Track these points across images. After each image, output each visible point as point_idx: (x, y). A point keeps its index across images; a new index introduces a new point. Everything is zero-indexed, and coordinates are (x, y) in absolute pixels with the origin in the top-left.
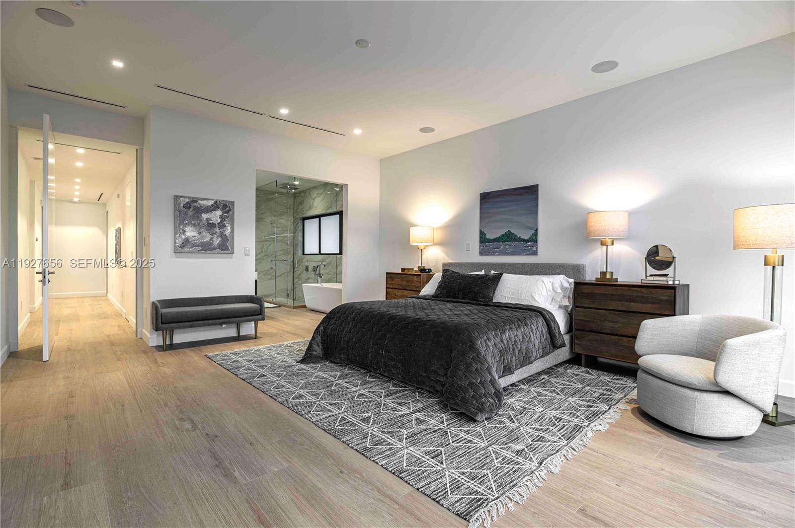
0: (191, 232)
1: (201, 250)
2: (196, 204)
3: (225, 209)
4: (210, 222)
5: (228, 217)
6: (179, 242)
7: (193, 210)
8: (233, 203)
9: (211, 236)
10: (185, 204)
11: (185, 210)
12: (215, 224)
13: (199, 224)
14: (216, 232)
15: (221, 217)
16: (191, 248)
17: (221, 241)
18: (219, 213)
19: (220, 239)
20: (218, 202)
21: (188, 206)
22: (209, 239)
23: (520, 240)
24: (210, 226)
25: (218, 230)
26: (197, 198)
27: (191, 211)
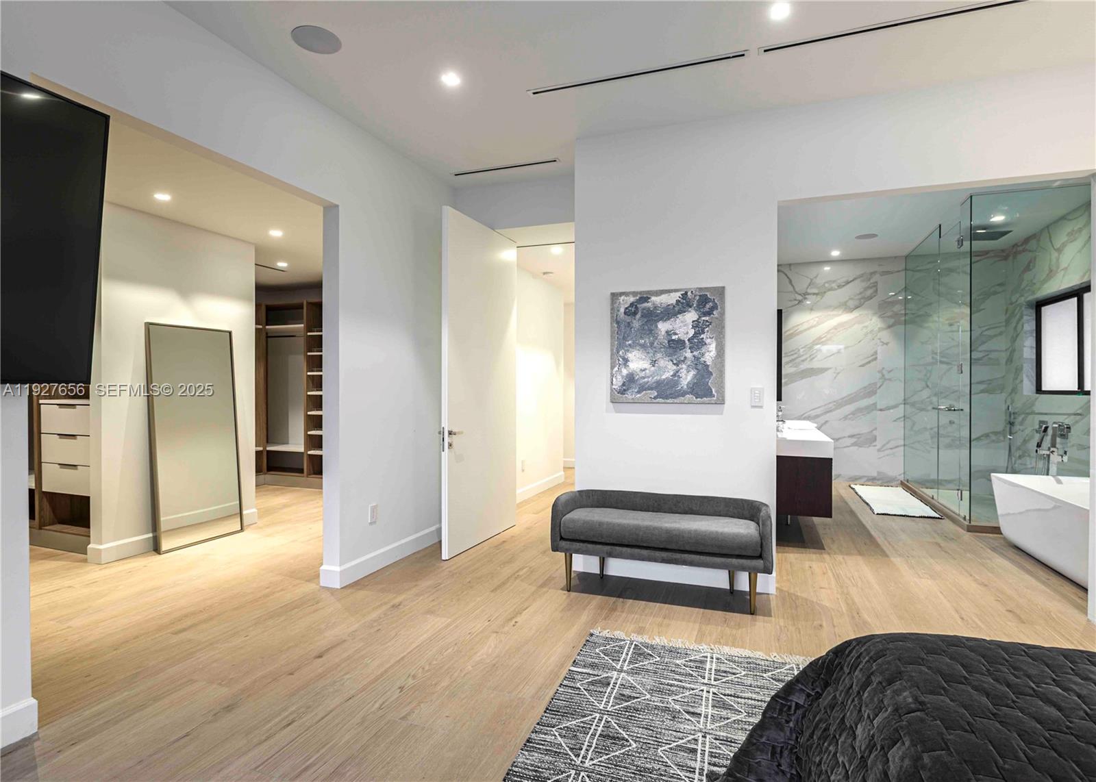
0: (638, 362)
1: (655, 398)
2: (646, 305)
3: (705, 306)
4: (674, 337)
5: (711, 323)
6: (618, 382)
7: (642, 316)
8: (721, 291)
9: (675, 367)
10: (626, 308)
11: (628, 319)
12: (684, 341)
13: (652, 344)
14: (685, 358)
15: (696, 324)
16: (639, 392)
17: (695, 376)
18: (691, 316)
19: (692, 373)
20: (689, 293)
21: (632, 311)
22: (672, 373)
24: (675, 346)
25: (688, 354)
26: (648, 292)
27: (639, 320)
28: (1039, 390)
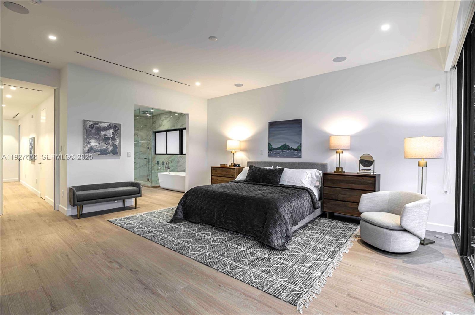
0: (94, 143)
1: (100, 154)
2: (97, 125)
3: (116, 128)
4: (106, 137)
5: (117, 134)
6: (86, 149)
7: (95, 129)
8: (120, 125)
9: (106, 145)
10: (90, 126)
11: (90, 129)
12: (109, 138)
13: (99, 138)
14: (110, 143)
15: (113, 133)
16: (94, 153)
18: (111, 131)
19: (112, 147)
20: (111, 124)
21: (91, 127)
22: (105, 147)
23: (292, 149)
24: (106, 139)
25: (111, 142)
26: (98, 122)
27: (94, 130)
28: (155, 154)
